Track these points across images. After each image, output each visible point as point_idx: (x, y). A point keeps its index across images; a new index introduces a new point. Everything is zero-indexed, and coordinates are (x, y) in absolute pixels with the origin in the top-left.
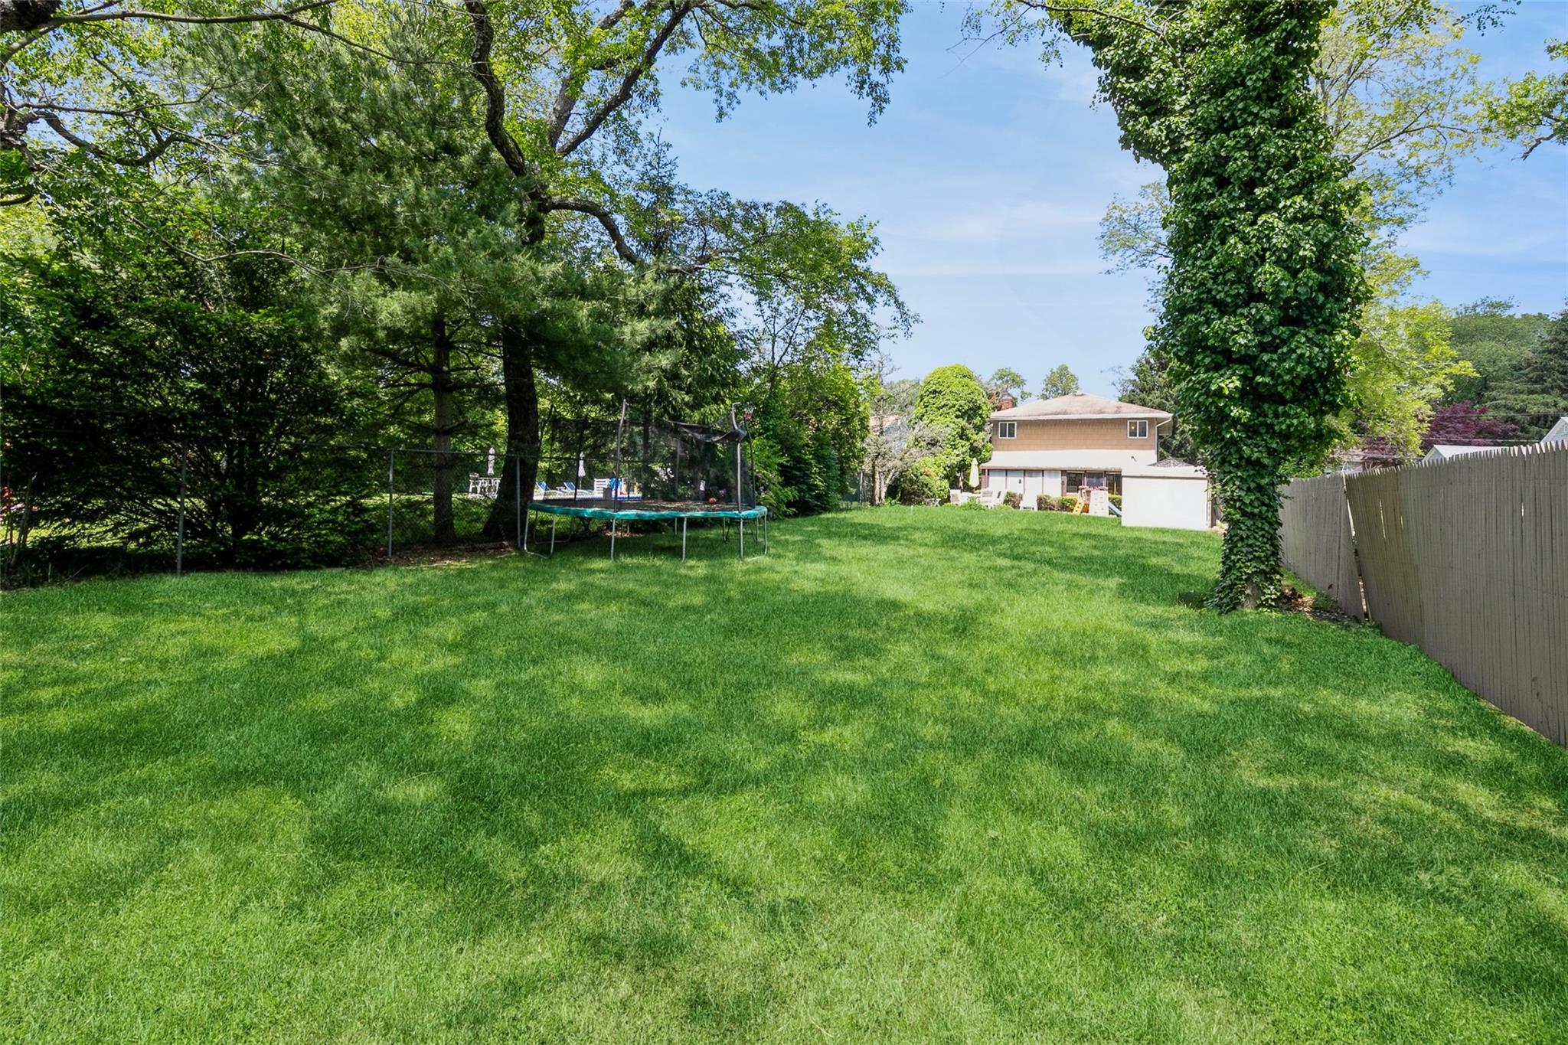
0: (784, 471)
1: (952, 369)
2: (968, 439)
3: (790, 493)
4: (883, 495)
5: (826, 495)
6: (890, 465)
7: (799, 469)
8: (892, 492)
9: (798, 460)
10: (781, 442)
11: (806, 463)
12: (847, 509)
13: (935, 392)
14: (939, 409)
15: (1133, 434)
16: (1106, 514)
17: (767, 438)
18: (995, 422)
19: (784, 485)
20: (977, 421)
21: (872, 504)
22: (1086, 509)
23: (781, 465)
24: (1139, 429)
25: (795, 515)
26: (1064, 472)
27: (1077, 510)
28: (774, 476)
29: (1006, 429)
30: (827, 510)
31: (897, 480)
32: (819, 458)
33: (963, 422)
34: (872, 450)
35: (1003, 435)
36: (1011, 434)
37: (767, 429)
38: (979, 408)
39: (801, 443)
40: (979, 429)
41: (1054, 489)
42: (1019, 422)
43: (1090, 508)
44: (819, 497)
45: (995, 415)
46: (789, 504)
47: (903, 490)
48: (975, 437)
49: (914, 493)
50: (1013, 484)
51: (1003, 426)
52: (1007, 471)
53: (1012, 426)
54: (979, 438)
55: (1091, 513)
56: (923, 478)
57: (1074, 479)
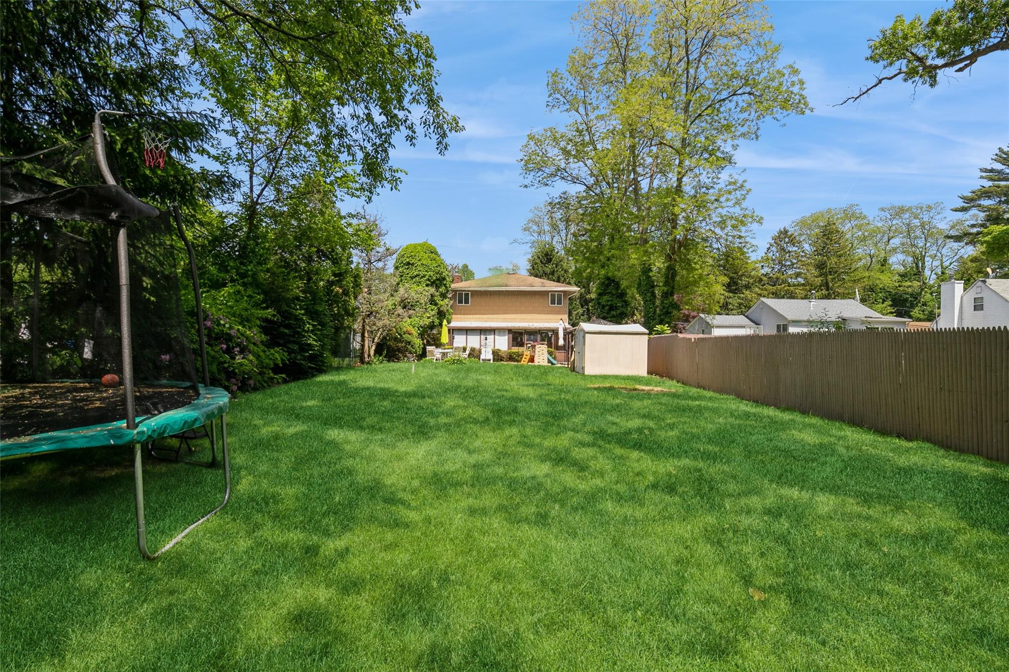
0: (268, 327)
1: (422, 245)
2: (436, 304)
3: (278, 355)
4: (372, 352)
5: (321, 355)
6: (380, 324)
7: (288, 326)
8: (379, 351)
9: (286, 315)
10: (265, 293)
11: (297, 319)
12: (339, 369)
13: (408, 264)
14: (412, 278)
15: (553, 302)
16: (546, 363)
17: (244, 285)
18: (455, 291)
19: (270, 345)
20: (442, 289)
21: (362, 361)
22: (532, 360)
23: (266, 320)
24: (556, 298)
25: (285, 381)
26: (510, 331)
27: (524, 361)
28: (254, 333)
29: (463, 297)
30: (321, 371)
31: (384, 338)
32: (313, 314)
33: (432, 290)
34: (364, 308)
35: (460, 302)
36: (467, 302)
37: (243, 276)
38: (444, 279)
39: (289, 295)
40: (443, 296)
41: (502, 343)
42: (472, 291)
43: (536, 359)
44: (312, 358)
45: (453, 286)
46: (277, 370)
47: (389, 347)
48: (441, 303)
49: (399, 350)
50: (474, 341)
51: (461, 295)
52: (467, 331)
53: (467, 295)
54: (445, 304)
55: (536, 363)
56: (406, 337)
57: (517, 337)
